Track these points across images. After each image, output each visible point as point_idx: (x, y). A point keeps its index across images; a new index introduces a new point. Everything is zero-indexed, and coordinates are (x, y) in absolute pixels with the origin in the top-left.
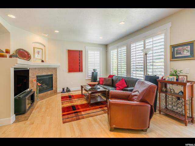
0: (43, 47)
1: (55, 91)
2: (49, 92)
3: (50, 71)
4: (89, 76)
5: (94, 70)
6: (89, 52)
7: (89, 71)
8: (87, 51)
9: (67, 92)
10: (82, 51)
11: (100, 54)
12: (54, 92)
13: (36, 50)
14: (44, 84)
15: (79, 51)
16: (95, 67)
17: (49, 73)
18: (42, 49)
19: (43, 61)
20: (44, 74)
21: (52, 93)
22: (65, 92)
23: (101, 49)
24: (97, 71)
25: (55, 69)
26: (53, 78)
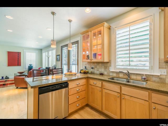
4: (26, 69)
5: (30, 65)
6: (27, 54)
8: (25, 53)
9: (6, 79)
11: (36, 55)
15: (18, 52)
22: (4, 79)
23: (37, 52)
24: (32, 65)
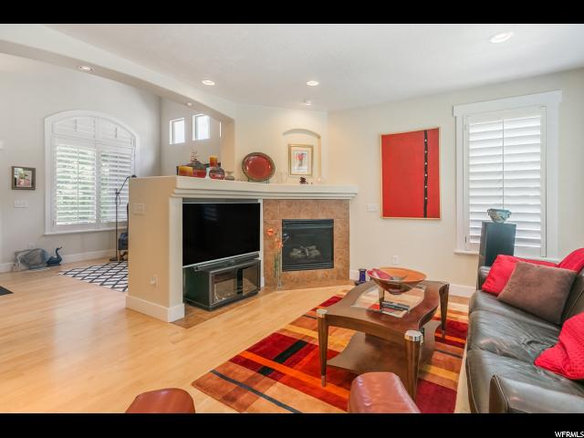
0: (316, 139)
1: (342, 274)
2: (320, 273)
3: (325, 208)
4: (472, 241)
5: (492, 212)
7: (472, 218)
10: (436, 131)
12: (339, 276)
13: (296, 151)
14: (314, 247)
15: (425, 131)
16: (509, 197)
17: (321, 217)
18: (312, 147)
19: (303, 181)
20: (304, 217)
21: (332, 278)
25: (343, 204)
26: (335, 232)
